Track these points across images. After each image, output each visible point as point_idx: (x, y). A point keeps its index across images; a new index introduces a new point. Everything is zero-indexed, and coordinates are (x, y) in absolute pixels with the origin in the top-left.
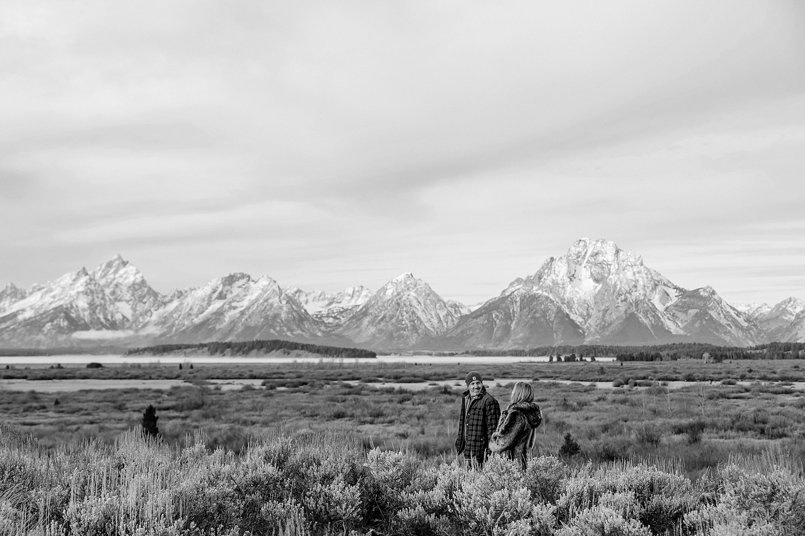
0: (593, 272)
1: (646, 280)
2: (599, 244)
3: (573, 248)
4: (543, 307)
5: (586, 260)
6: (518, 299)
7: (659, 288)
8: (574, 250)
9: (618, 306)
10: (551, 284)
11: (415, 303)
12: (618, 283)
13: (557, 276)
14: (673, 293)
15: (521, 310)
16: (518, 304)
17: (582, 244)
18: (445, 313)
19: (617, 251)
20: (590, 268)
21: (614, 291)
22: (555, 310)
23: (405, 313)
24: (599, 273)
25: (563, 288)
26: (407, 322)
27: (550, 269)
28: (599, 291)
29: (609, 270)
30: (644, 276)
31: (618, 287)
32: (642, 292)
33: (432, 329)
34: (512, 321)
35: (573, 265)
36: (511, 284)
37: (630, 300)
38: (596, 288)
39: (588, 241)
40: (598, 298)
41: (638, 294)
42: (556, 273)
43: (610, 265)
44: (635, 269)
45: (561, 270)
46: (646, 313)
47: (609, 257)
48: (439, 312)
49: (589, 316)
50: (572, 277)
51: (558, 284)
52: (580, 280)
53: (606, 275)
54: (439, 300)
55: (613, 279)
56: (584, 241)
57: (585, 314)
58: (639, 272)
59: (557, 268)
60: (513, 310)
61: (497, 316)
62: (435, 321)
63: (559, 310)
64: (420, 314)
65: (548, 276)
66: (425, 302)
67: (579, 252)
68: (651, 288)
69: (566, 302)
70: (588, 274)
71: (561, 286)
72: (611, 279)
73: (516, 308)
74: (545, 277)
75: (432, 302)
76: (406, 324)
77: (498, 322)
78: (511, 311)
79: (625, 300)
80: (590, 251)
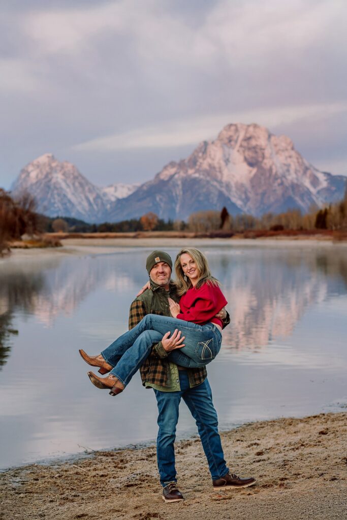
0: (247, 157)
1: (297, 164)
2: (251, 129)
3: (225, 132)
4: (205, 190)
5: (238, 144)
6: (179, 183)
7: (309, 173)
8: (226, 134)
9: (275, 191)
10: (207, 168)
11: (63, 185)
12: (274, 167)
13: (213, 159)
14: (322, 177)
15: (184, 193)
16: (180, 187)
17: (233, 128)
18: (94, 195)
19: (270, 136)
20: (244, 152)
21: (270, 175)
22: (217, 193)
23: (56, 196)
24: (252, 158)
25: (220, 172)
26: (60, 205)
27: (205, 152)
28: (255, 175)
29: (263, 154)
30: (295, 160)
31: (274, 171)
32: (294, 176)
33: (83, 212)
34: (176, 204)
35: (226, 149)
36: (165, 168)
37: (287, 184)
38: (250, 172)
39: (239, 126)
40: (254, 181)
41: (292, 177)
42: (212, 156)
43: (264, 149)
44: (287, 154)
45: (216, 154)
46: (302, 197)
47: (262, 142)
48: (89, 195)
49: (247, 199)
50: (227, 161)
51: (214, 168)
52: (234, 164)
53: (260, 159)
54: (87, 183)
55: (267, 163)
56: (236, 125)
57: (243, 196)
58: (290, 157)
59: (212, 153)
60: (176, 194)
61: (161, 199)
62: (85, 204)
63: (221, 194)
64: (70, 196)
65: (204, 159)
66: (74, 184)
67: (231, 136)
68: (302, 172)
69: (224, 185)
70: (241, 158)
71: (218, 170)
72: (265, 164)
73: (179, 191)
74: (201, 160)
75: (81, 185)
76: (58, 207)
77: (162, 205)
78: (174, 194)
79: (282, 184)
80: (242, 135)
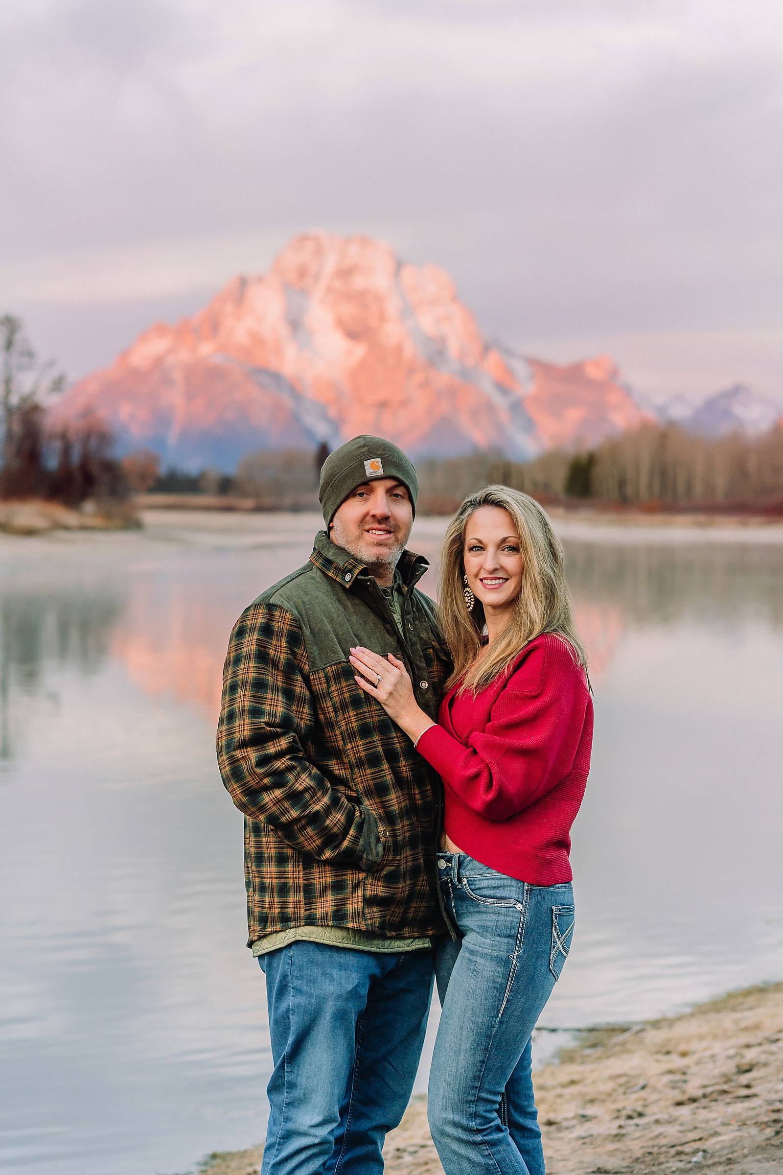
0: (344, 315)
2: (353, 248)
3: (288, 255)
6: (178, 375)
8: (293, 260)
10: (246, 341)
13: (260, 321)
14: (521, 370)
15: (189, 400)
17: (310, 245)
19: (399, 265)
20: (335, 302)
21: (398, 362)
24: (356, 317)
27: (240, 301)
28: (361, 360)
29: (382, 310)
30: (459, 326)
35: (295, 297)
37: (438, 385)
38: (351, 352)
39: (324, 240)
40: (360, 377)
42: (258, 313)
43: (384, 298)
44: (439, 311)
45: (269, 306)
46: (475, 416)
47: (380, 281)
50: (295, 325)
51: (263, 342)
52: (312, 332)
53: (375, 323)
55: (391, 333)
58: (448, 318)
59: (258, 304)
65: (238, 319)
67: (304, 265)
69: (287, 385)
70: (330, 319)
71: (271, 347)
72: (387, 335)
73: (176, 396)
74: (230, 322)
79: (426, 383)
80: (331, 263)
